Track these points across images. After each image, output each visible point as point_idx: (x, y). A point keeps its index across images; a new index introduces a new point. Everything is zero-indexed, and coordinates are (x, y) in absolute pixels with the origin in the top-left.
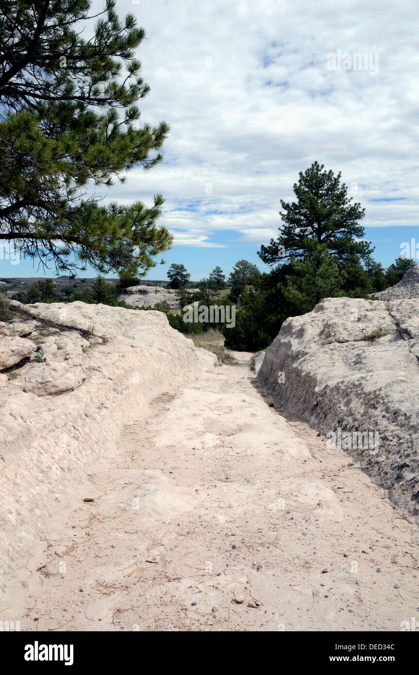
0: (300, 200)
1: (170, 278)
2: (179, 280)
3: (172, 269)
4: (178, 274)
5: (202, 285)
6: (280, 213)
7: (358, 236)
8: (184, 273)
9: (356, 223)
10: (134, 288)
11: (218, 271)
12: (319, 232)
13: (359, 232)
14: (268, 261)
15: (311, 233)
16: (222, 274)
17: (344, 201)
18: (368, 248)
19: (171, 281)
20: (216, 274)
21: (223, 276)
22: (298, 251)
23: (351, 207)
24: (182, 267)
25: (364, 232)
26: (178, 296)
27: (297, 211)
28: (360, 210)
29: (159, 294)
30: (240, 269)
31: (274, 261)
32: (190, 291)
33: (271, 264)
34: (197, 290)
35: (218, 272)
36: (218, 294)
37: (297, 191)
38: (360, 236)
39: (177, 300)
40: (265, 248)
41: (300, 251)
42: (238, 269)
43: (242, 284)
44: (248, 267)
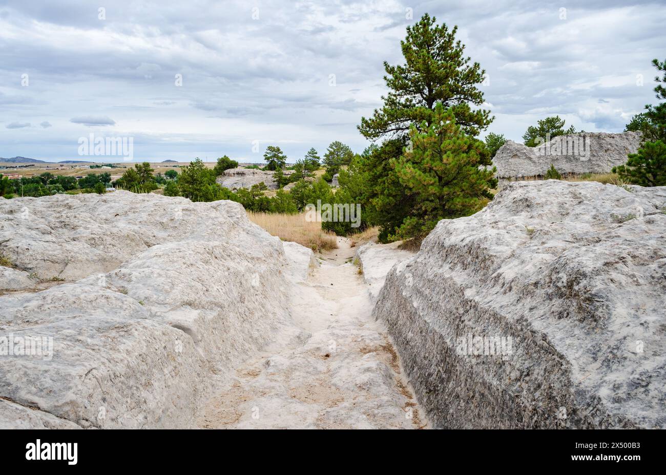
0: (409, 60)
1: (266, 160)
2: (275, 162)
3: (269, 151)
4: (275, 156)
5: (298, 167)
6: (385, 78)
7: (476, 103)
8: (280, 155)
9: (474, 87)
10: (231, 171)
11: (313, 152)
12: (430, 100)
13: (477, 98)
14: (370, 136)
15: (420, 102)
16: (317, 155)
17: (460, 62)
18: (486, 118)
19: (268, 163)
20: (311, 156)
21: (318, 158)
22: (406, 123)
23: (469, 68)
24: (278, 150)
25: (483, 97)
26: (275, 178)
27: (403, 75)
28: (479, 72)
29: (256, 176)
30: (334, 150)
31: (378, 136)
32: (287, 172)
33: (374, 139)
34: (294, 171)
35: (313, 154)
36: (314, 175)
37: (406, 50)
38: (479, 103)
39: (274, 181)
40: (366, 122)
41: (408, 123)
42: (332, 150)
43: (336, 165)
44: (342, 148)
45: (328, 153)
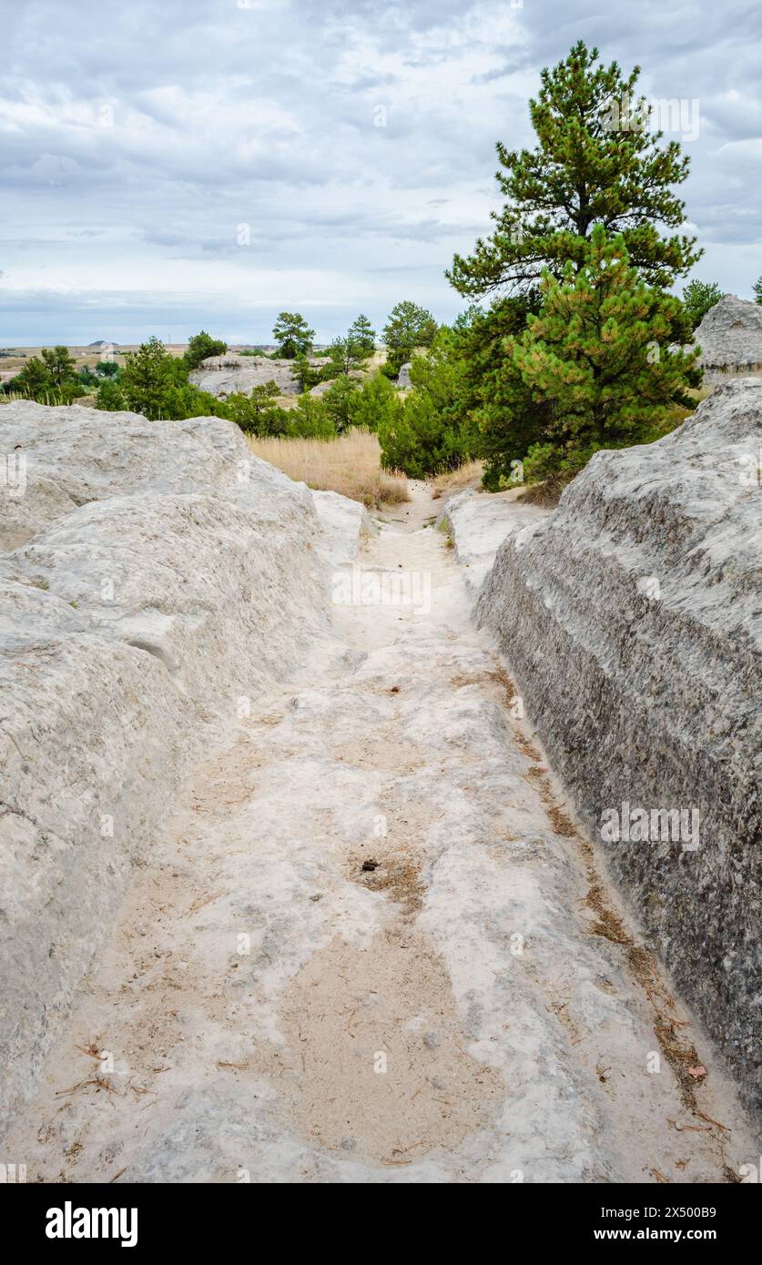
0: (546, 140)
1: (278, 340)
2: (294, 342)
3: (282, 323)
4: (293, 331)
5: (336, 351)
6: (498, 176)
7: (670, 223)
8: (303, 329)
9: (668, 193)
10: (214, 360)
11: (362, 323)
12: (582, 219)
13: (673, 212)
14: (468, 292)
15: (564, 222)
16: (370, 329)
17: (642, 141)
18: (687, 252)
19: (282, 344)
20: (359, 331)
21: (373, 334)
22: (535, 264)
23: (659, 153)
24: (299, 319)
25: (684, 212)
26: (295, 372)
27: (533, 170)
28: (678, 161)
29: (260, 369)
30: (402, 319)
31: (483, 291)
32: (316, 361)
33: (477, 296)
34: (328, 360)
35: (362, 326)
36: (365, 366)
37: (540, 118)
38: (674, 223)
39: (293, 379)
40: (462, 264)
41: (541, 265)
42: (397, 318)
43: (405, 346)
44: (416, 315)
45: (390, 324)
